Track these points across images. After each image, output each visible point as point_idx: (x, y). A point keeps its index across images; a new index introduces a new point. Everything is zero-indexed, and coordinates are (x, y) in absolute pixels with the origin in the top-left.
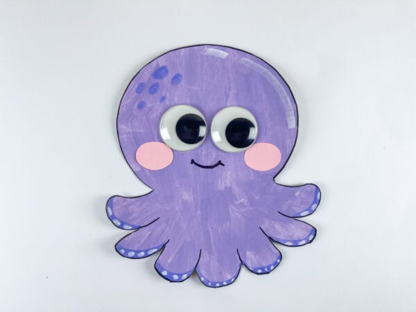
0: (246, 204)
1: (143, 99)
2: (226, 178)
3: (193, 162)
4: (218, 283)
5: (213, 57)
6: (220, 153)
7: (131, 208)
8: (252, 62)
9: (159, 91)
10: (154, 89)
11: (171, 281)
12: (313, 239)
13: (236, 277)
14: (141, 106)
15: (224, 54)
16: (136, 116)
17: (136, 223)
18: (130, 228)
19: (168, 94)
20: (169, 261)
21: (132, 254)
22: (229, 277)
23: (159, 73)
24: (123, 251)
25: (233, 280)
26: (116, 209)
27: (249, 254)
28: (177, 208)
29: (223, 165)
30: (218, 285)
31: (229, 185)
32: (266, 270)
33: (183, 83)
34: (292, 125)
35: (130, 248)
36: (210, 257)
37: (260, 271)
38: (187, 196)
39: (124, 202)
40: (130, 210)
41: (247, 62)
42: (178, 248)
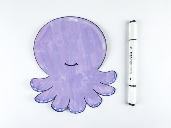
0: (87, 80)
2: (79, 70)
3: (65, 64)
4: (77, 111)
5: (72, 21)
6: (76, 60)
7: (41, 83)
8: (88, 23)
11: (58, 112)
12: (114, 92)
15: (76, 20)
16: (41, 46)
17: (43, 89)
18: (41, 91)
20: (57, 104)
21: (42, 101)
22: (81, 109)
24: (38, 100)
25: (83, 110)
26: (34, 84)
27: (89, 99)
28: (60, 83)
29: (78, 65)
31: (80, 72)
32: (96, 105)
34: (104, 48)
35: (41, 99)
36: (74, 102)
37: (94, 106)
38: (63, 78)
39: (38, 81)
40: (41, 84)
41: (86, 23)
42: (60, 99)
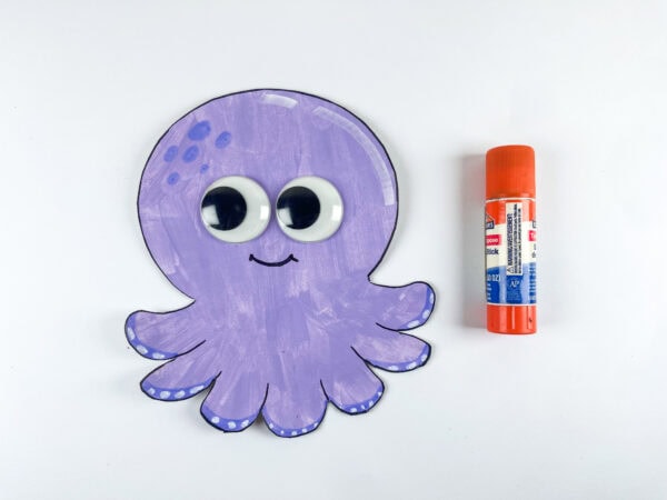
0: (331, 315)
1: (175, 170)
2: (301, 280)
3: (252, 258)
4: (294, 430)
5: (274, 106)
6: (291, 244)
7: (162, 328)
8: (331, 113)
9: (198, 158)
10: (190, 155)
11: (225, 432)
12: (427, 359)
13: (321, 421)
14: (173, 179)
15: (291, 102)
16: (165, 195)
17: (171, 350)
18: (163, 356)
19: (211, 161)
20: (222, 402)
21: (166, 394)
22: (310, 421)
23: (198, 131)
24: (152, 391)
25: (315, 426)
26: (140, 330)
27: (338, 386)
28: (231, 326)
29: (296, 260)
30: (294, 433)
31: (305, 289)
32: (363, 407)
33: (233, 144)
34: (390, 200)
35: (163, 387)
36: (281, 394)
37: (354, 410)
38: (245, 308)
39: (152, 319)
40: (162, 331)
41: (325, 114)
42: (234, 384)
